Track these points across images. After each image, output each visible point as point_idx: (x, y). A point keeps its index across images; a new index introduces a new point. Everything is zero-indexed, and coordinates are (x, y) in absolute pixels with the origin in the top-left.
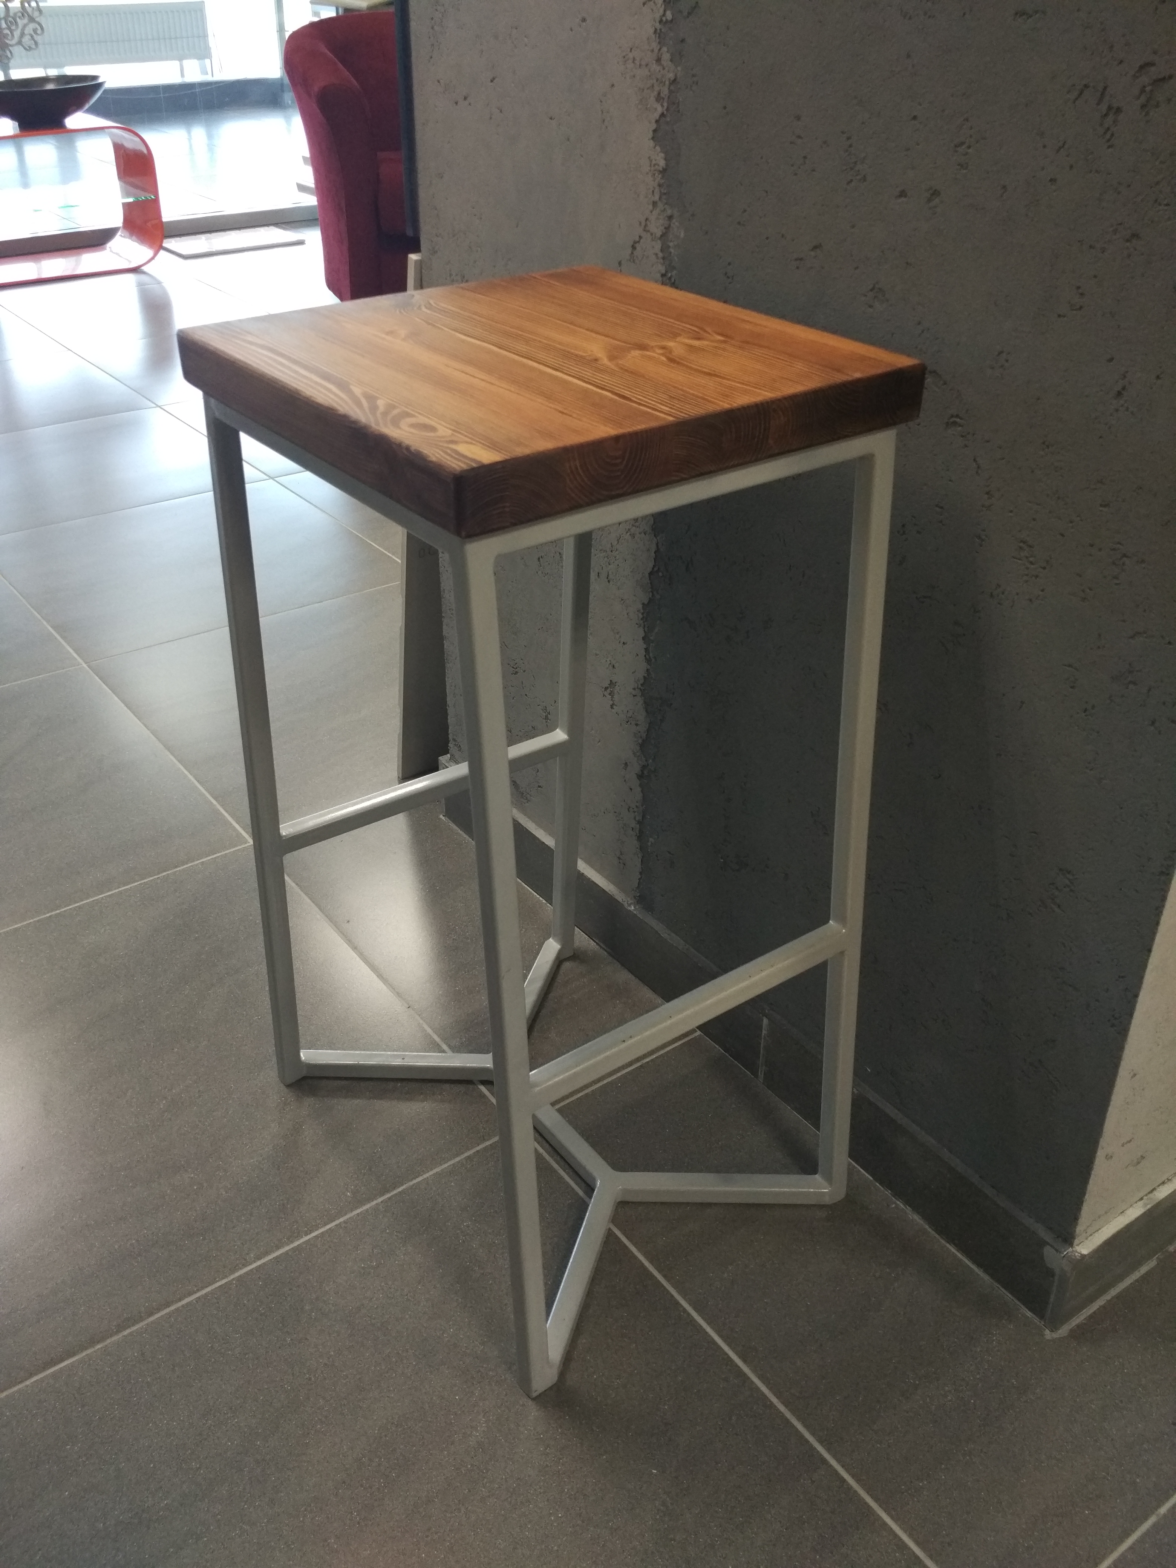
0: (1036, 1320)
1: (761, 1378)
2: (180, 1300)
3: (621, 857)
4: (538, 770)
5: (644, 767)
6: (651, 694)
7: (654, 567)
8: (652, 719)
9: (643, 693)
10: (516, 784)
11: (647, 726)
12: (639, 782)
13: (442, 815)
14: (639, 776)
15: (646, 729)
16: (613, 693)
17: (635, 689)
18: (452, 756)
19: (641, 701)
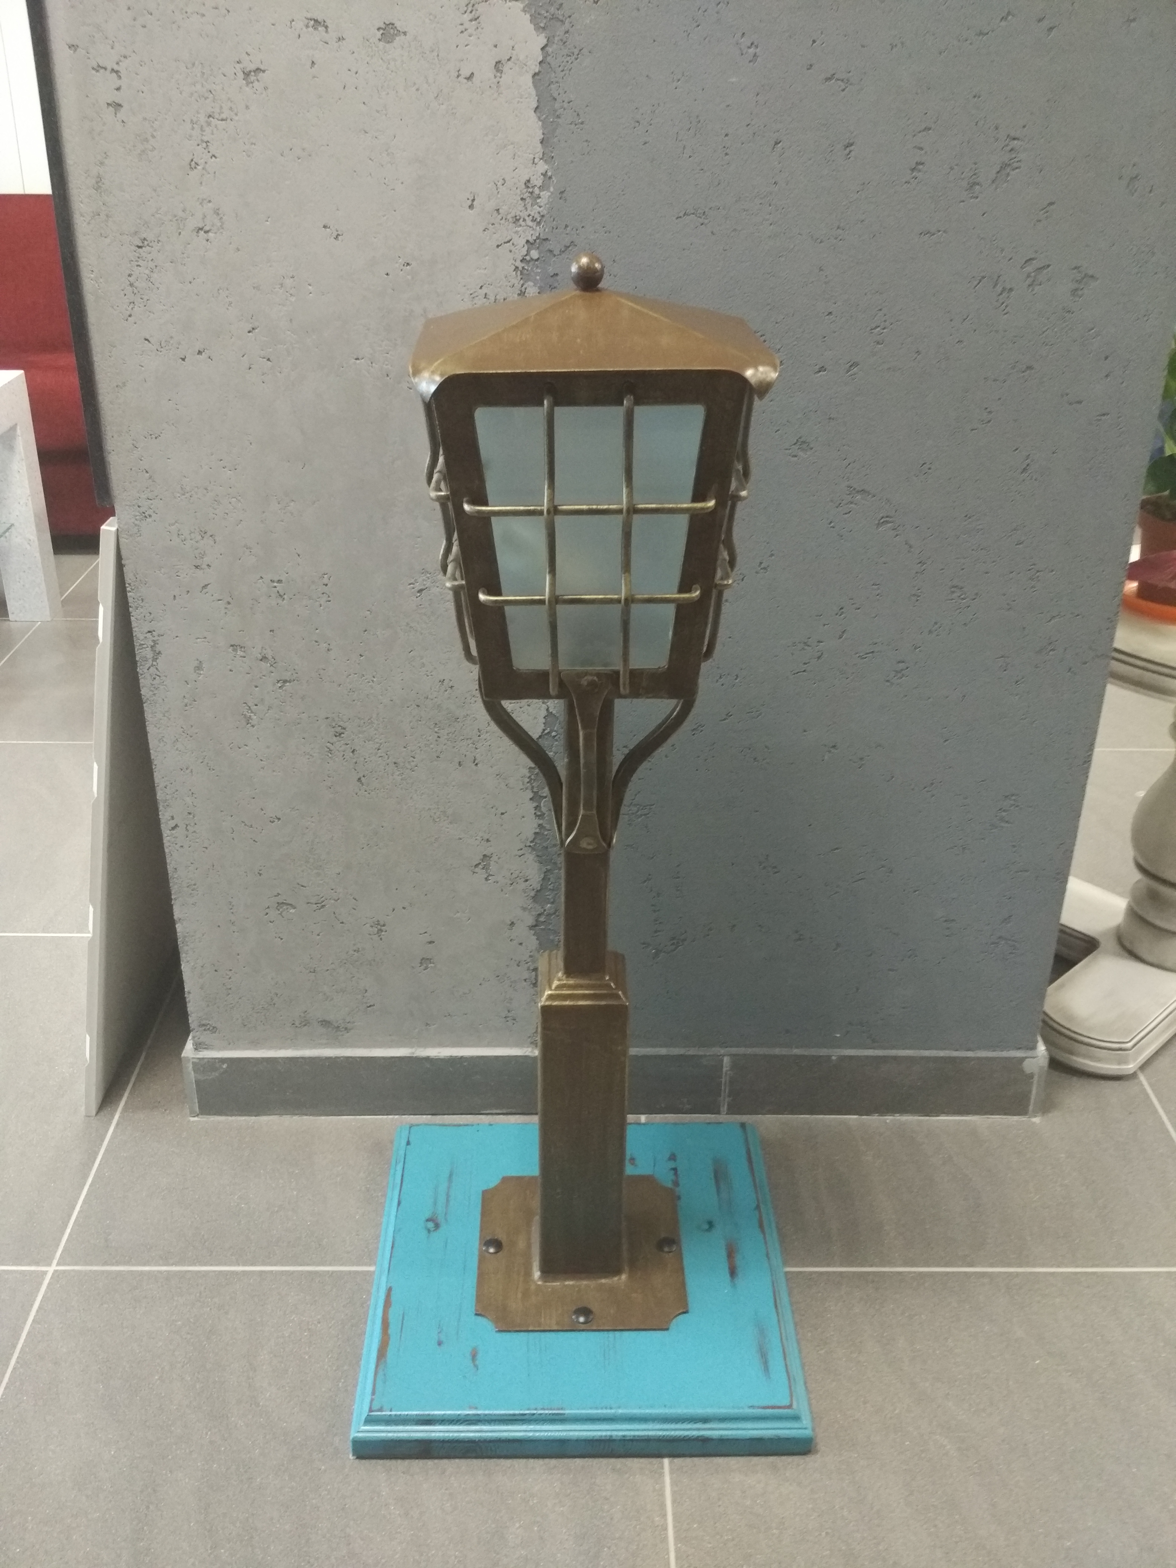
3: (510, 1015)
4: (366, 991)
5: (539, 915)
6: (545, 844)
7: (544, 730)
8: (549, 867)
9: (533, 849)
10: (325, 1023)
11: (542, 876)
12: (532, 932)
13: (194, 1117)
14: (532, 927)
15: (540, 879)
16: (489, 865)
17: (521, 849)
18: (200, 1044)
19: (531, 857)
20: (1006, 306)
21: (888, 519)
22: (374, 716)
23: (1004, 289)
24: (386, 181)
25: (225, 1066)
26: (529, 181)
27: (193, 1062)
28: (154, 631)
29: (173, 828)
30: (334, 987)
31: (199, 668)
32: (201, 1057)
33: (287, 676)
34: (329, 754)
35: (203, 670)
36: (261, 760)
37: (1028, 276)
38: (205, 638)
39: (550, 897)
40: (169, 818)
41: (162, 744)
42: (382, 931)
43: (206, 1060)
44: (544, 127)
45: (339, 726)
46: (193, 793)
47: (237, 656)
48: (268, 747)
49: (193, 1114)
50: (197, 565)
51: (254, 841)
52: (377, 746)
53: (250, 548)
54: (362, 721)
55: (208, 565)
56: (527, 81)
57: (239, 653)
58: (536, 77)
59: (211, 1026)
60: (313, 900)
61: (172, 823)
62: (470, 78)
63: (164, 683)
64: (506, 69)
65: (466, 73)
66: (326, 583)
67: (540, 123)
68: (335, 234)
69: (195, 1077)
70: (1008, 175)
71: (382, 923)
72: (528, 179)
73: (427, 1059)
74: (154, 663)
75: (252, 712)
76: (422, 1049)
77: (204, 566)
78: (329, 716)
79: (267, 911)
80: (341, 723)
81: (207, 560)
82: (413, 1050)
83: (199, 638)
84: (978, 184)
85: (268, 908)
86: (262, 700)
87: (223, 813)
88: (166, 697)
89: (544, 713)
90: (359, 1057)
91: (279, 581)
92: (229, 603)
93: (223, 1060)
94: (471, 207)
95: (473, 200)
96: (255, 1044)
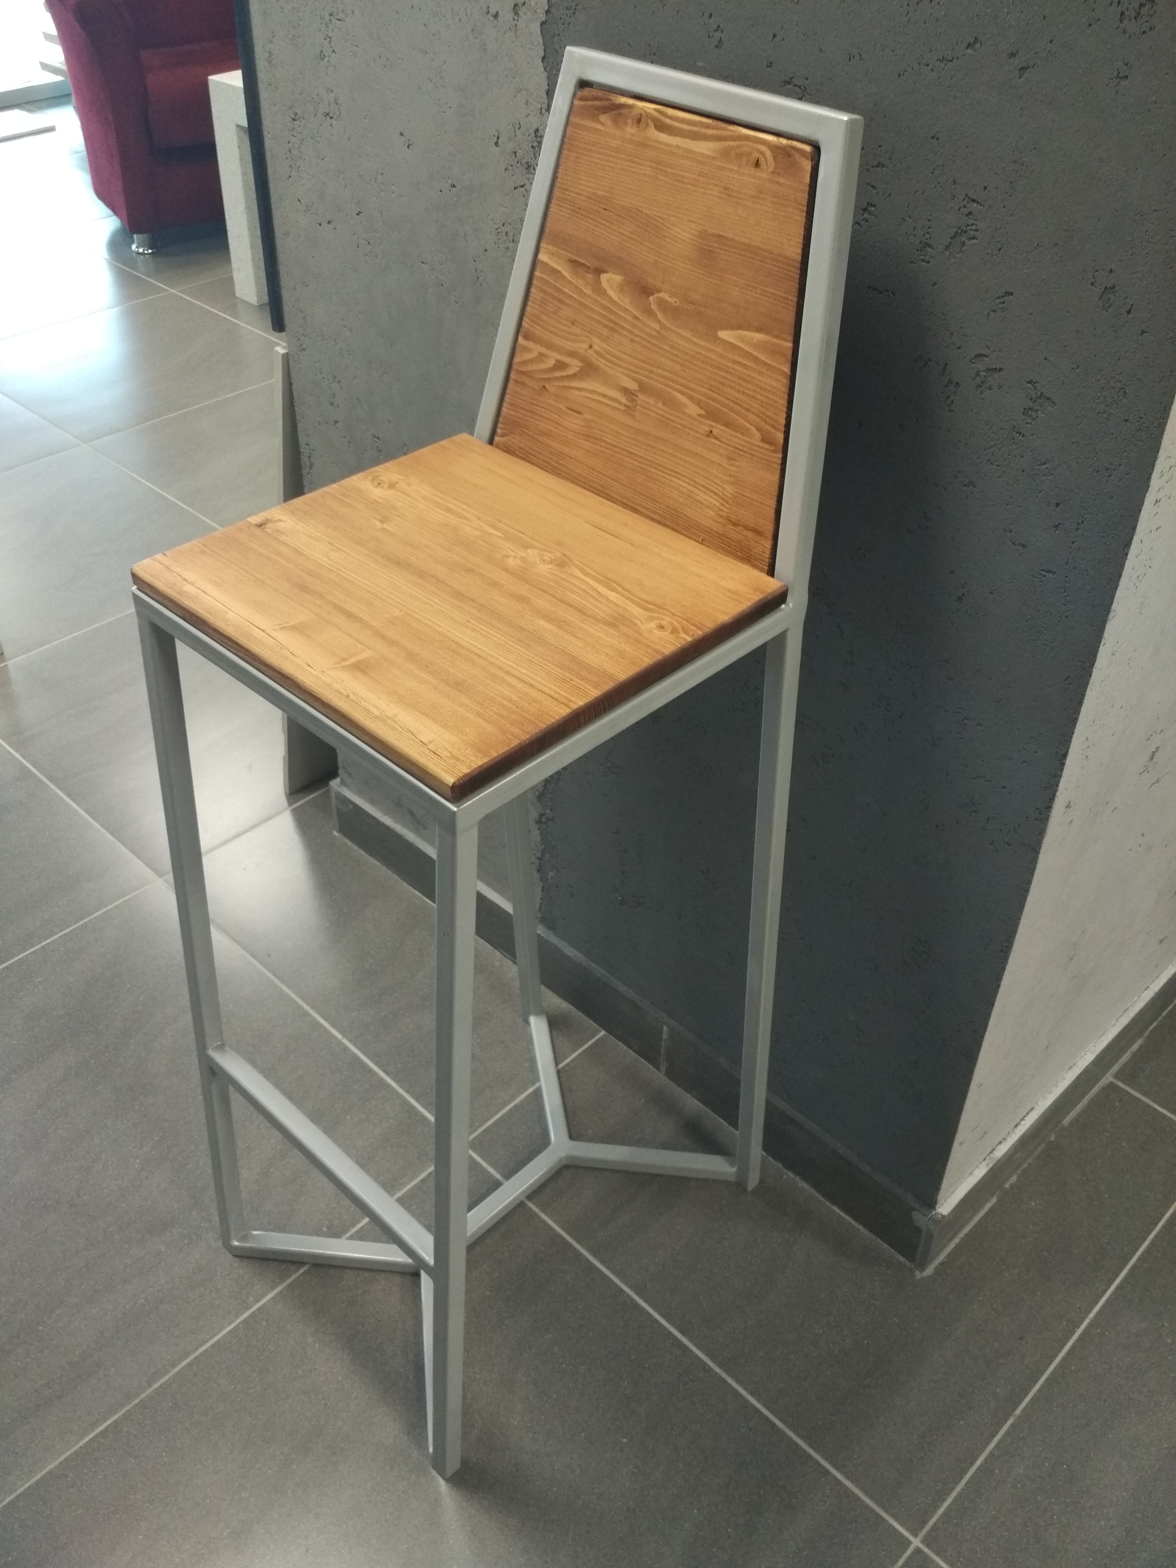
0: (908, 1264)
1: (698, 1346)
2: (197, 1349)
10: (411, 813)
12: (537, 826)
13: (336, 831)
18: (340, 785)
20: (952, 402)
23: (950, 381)
24: (440, 103)
27: (337, 793)
32: (341, 793)
37: (977, 375)
43: (343, 796)
44: (549, 78)
50: (331, 402)
53: (361, 402)
56: (536, 28)
58: (544, 26)
59: (349, 774)
62: (496, 17)
64: (521, 13)
65: (493, 11)
67: (546, 74)
68: (407, 143)
69: (335, 803)
70: (963, 244)
77: (335, 405)
81: (336, 401)
84: (930, 246)
93: (351, 802)
95: (498, 138)
96: (371, 802)
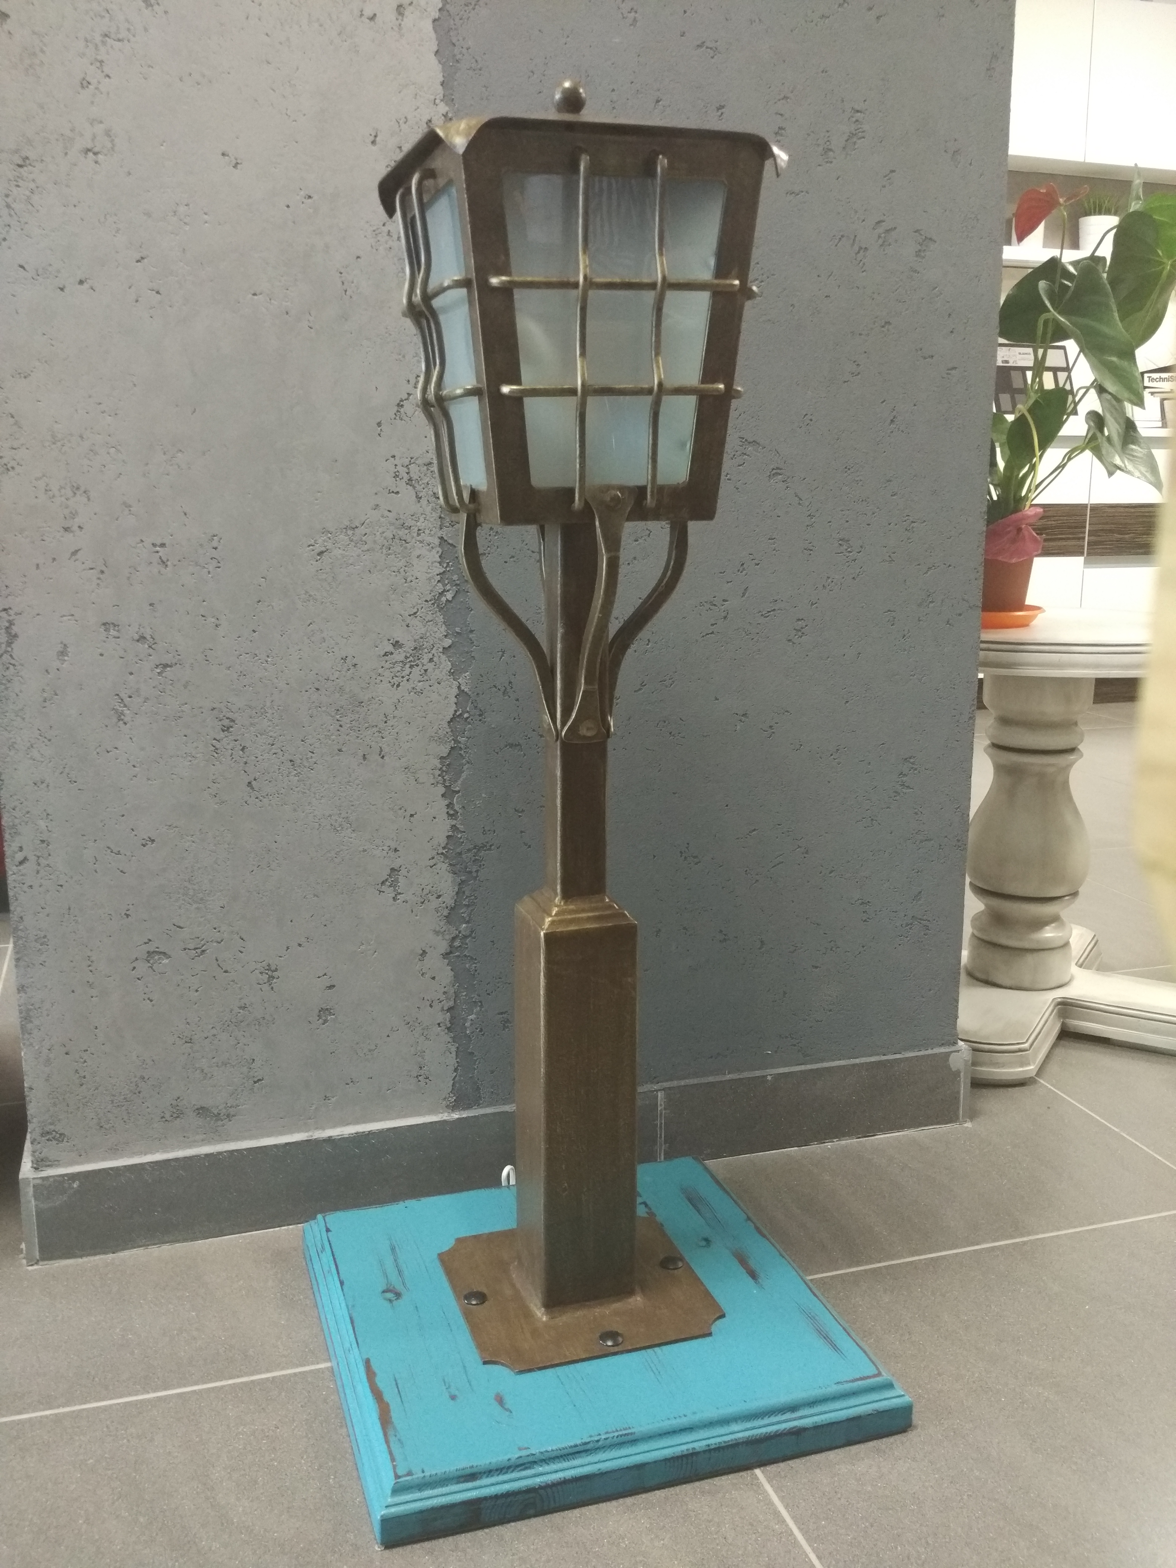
3: (422, 1072)
4: (254, 1060)
5: (454, 939)
6: (458, 850)
7: (456, 711)
8: (463, 878)
9: (446, 857)
10: (202, 1111)
11: (456, 889)
12: (446, 961)
13: (32, 1265)
14: (446, 955)
15: (455, 893)
16: (397, 881)
17: (433, 858)
18: (42, 1160)
19: (443, 867)
20: (864, 264)
21: (778, 471)
22: (268, 704)
23: (860, 248)
24: (288, 113)
25: (75, 1185)
26: (430, 121)
27: (34, 1186)
28: (10, 608)
29: (21, 863)
30: (214, 1060)
31: (63, 653)
32: (46, 1175)
33: (167, 659)
34: (216, 755)
35: (67, 655)
36: (134, 766)
37: (879, 237)
38: (73, 615)
39: (465, 915)
40: (17, 849)
41: (12, 753)
42: (274, 978)
43: (51, 1180)
44: (444, 71)
45: (227, 718)
46: (48, 814)
47: (110, 637)
48: (143, 749)
49: (32, 1262)
50: (66, 526)
51: (122, 871)
52: (270, 741)
53: (130, 506)
54: (254, 711)
55: (79, 527)
56: (427, 26)
57: (112, 632)
58: (436, 23)
59: (57, 1133)
60: (192, 946)
61: (19, 856)
62: (372, 18)
63: (20, 674)
64: (406, 13)
65: (368, 12)
66: (215, 546)
67: (440, 66)
68: (234, 162)
69: (36, 1206)
70: (855, 143)
71: (273, 968)
72: (429, 119)
73: (329, 1140)
74: (9, 649)
75: (125, 706)
76: (320, 1132)
77: (75, 528)
78: (215, 706)
79: (134, 964)
80: (230, 715)
81: (78, 521)
82: (310, 1133)
83: (64, 616)
84: (831, 150)
85: (137, 959)
86: (138, 690)
87: (85, 838)
88: (21, 692)
89: (455, 691)
90: (245, 1150)
91: (163, 545)
92: (102, 572)
93: (73, 1177)
94: (374, 142)
95: (376, 136)
96: (115, 1151)
